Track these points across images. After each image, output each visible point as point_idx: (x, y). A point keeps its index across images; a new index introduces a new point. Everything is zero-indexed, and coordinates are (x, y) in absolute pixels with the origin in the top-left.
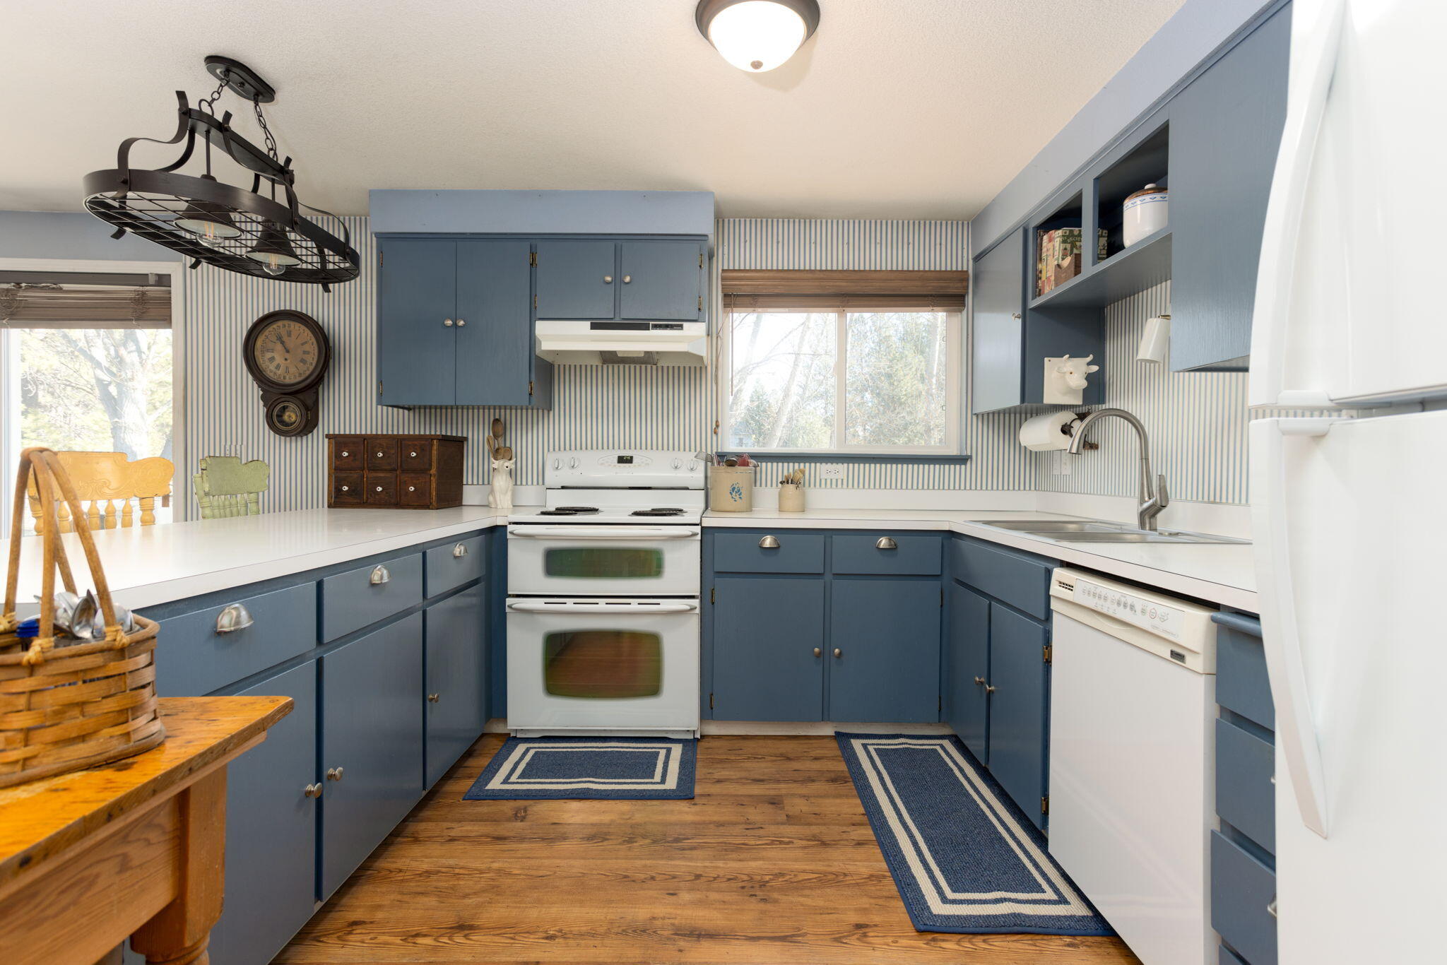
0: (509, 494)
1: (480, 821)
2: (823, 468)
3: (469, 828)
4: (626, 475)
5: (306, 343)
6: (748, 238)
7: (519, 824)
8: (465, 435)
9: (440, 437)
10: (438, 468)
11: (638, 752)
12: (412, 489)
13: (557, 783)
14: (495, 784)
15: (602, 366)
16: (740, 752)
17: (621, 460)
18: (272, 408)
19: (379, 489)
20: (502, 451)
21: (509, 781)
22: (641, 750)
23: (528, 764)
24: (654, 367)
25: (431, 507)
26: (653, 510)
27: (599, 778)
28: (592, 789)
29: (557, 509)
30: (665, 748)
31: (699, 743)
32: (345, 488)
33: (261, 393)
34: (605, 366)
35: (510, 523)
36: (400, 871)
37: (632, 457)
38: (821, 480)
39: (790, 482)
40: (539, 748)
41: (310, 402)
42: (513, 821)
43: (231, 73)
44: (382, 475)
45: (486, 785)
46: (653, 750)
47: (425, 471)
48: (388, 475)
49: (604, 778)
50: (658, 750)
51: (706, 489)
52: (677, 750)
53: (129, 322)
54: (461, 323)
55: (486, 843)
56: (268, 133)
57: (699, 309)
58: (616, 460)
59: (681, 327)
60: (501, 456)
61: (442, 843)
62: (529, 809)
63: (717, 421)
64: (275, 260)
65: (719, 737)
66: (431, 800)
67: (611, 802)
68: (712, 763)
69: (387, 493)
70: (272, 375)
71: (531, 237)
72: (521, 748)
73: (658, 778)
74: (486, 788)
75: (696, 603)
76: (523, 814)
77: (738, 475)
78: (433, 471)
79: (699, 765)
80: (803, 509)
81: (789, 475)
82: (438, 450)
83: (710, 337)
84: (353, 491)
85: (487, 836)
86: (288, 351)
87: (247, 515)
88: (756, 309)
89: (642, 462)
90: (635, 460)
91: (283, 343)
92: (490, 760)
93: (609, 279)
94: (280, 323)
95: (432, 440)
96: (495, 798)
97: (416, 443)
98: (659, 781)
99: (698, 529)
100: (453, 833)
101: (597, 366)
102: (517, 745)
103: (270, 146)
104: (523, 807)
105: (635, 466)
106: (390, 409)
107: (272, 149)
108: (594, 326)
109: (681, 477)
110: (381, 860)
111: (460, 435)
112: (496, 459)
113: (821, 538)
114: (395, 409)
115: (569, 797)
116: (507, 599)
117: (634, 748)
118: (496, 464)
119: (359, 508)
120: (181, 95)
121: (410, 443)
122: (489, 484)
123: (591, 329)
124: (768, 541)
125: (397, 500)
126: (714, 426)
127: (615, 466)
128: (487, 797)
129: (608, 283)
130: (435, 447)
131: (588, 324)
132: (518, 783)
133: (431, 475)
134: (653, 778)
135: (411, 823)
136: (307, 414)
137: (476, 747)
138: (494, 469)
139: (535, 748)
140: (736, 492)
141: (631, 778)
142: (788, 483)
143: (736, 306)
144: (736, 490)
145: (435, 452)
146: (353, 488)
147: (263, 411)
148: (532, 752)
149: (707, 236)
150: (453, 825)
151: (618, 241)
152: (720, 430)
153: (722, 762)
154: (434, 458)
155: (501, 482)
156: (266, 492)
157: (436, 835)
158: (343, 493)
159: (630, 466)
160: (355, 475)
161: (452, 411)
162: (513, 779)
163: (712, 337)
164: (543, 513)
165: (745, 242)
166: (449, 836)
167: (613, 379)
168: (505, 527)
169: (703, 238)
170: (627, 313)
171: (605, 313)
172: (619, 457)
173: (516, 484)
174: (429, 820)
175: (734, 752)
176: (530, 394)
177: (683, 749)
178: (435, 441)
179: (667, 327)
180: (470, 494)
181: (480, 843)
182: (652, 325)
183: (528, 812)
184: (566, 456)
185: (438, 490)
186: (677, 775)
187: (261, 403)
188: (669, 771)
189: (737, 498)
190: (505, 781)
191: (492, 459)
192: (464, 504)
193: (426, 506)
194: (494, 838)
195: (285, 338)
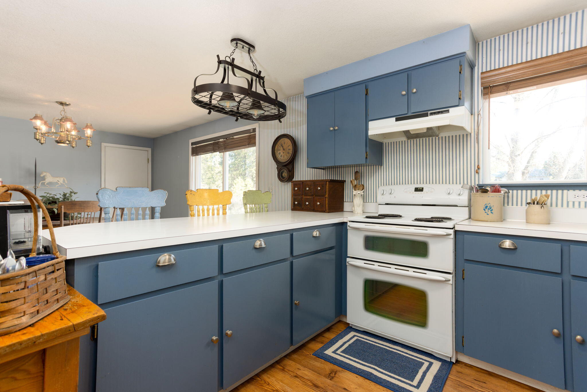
0: (361, 206)
1: (313, 371)
2: (571, 194)
3: (306, 373)
4: (419, 198)
5: (289, 146)
6: (501, 48)
7: (328, 381)
8: (345, 180)
9: (330, 181)
10: (329, 194)
11: (411, 358)
12: (318, 203)
13: (358, 363)
14: (329, 352)
15: (408, 141)
16: (484, 385)
17: (417, 190)
18: (279, 172)
19: (307, 203)
20: (358, 186)
21: (337, 352)
22: (413, 358)
23: (350, 345)
24: (437, 138)
25: (326, 212)
26: (432, 218)
27: (380, 368)
28: (373, 374)
29: (379, 215)
30: (428, 361)
31: (454, 366)
32: (296, 203)
33: (277, 166)
34: (409, 141)
35: (350, 221)
36: (269, 384)
37: (423, 188)
38: (568, 202)
39: (536, 203)
40: (360, 337)
41: (290, 169)
42: (327, 378)
43: (238, 44)
44: (308, 197)
45: (324, 352)
46: (421, 360)
47: (324, 196)
48: (310, 197)
49: (383, 369)
50: (423, 361)
51: (469, 206)
52: (436, 365)
53: (246, 146)
54: (336, 128)
55: (309, 386)
56: (254, 63)
57: (460, 98)
58: (414, 189)
59: (448, 111)
60: (358, 189)
61: (292, 376)
62: (338, 373)
63: (478, 166)
64: (256, 113)
65: (471, 367)
66: (301, 350)
67: (381, 387)
68: (459, 385)
69: (310, 205)
70: (280, 159)
71: (366, 81)
72: (352, 334)
73: (415, 383)
74: (325, 352)
75: (450, 277)
76: (333, 375)
77: (491, 198)
78: (327, 196)
79: (448, 383)
80: (548, 223)
81: (536, 199)
82: (329, 186)
83: (473, 116)
84: (299, 204)
85: (311, 381)
86: (284, 150)
87: (263, 212)
88: (508, 92)
89: (429, 191)
90: (424, 190)
91: (282, 147)
92: (335, 336)
93: (404, 93)
94: (282, 139)
95: (326, 182)
96: (326, 359)
97: (320, 183)
98: (415, 385)
99: (451, 232)
100: (299, 373)
101: (405, 141)
102: (351, 332)
103: (255, 69)
104: (335, 371)
105: (424, 193)
106: (312, 169)
107: (255, 70)
108: (397, 120)
109: (453, 199)
110: (266, 374)
111: (343, 179)
112: (355, 190)
113: (558, 246)
114: (313, 169)
115: (360, 374)
116: (347, 259)
117: (409, 355)
118: (355, 192)
119: (301, 211)
120: (218, 56)
121: (318, 183)
122: (352, 202)
123: (396, 121)
124: (507, 244)
125: (313, 209)
126: (476, 168)
127: (413, 193)
128: (322, 358)
129: (404, 95)
130: (327, 185)
131: (394, 119)
132: (340, 355)
133: (326, 197)
134: (412, 381)
135: (287, 359)
136: (289, 173)
137: (333, 327)
138: (355, 195)
139: (358, 336)
140: (488, 209)
141: (399, 375)
142: (534, 203)
143: (491, 93)
144: (488, 207)
145: (327, 187)
146: (299, 203)
147: (277, 172)
148: (356, 338)
149: (465, 53)
150: (301, 368)
151: (408, 72)
152: (481, 171)
153: (466, 387)
154: (327, 190)
155: (358, 201)
156: (271, 203)
157: (292, 370)
158: (296, 205)
159: (421, 193)
160: (300, 197)
161: (338, 169)
162: (338, 352)
163: (474, 115)
164: (367, 217)
165: (499, 50)
166: (296, 373)
167: (414, 147)
168: (347, 223)
169: (462, 55)
170: (414, 109)
171: (403, 111)
172: (415, 188)
173: (364, 202)
174: (294, 360)
175: (478, 383)
176: (366, 158)
177: (441, 367)
178: (327, 182)
179: (439, 113)
180: (347, 206)
181: (306, 384)
182: (430, 113)
183: (337, 375)
184: (387, 188)
185: (329, 204)
186: (429, 385)
187: (277, 170)
188: (425, 380)
189: (489, 212)
190: (334, 352)
191: (353, 190)
192: (344, 210)
193: (324, 211)
194: (313, 384)
195: (283, 145)
